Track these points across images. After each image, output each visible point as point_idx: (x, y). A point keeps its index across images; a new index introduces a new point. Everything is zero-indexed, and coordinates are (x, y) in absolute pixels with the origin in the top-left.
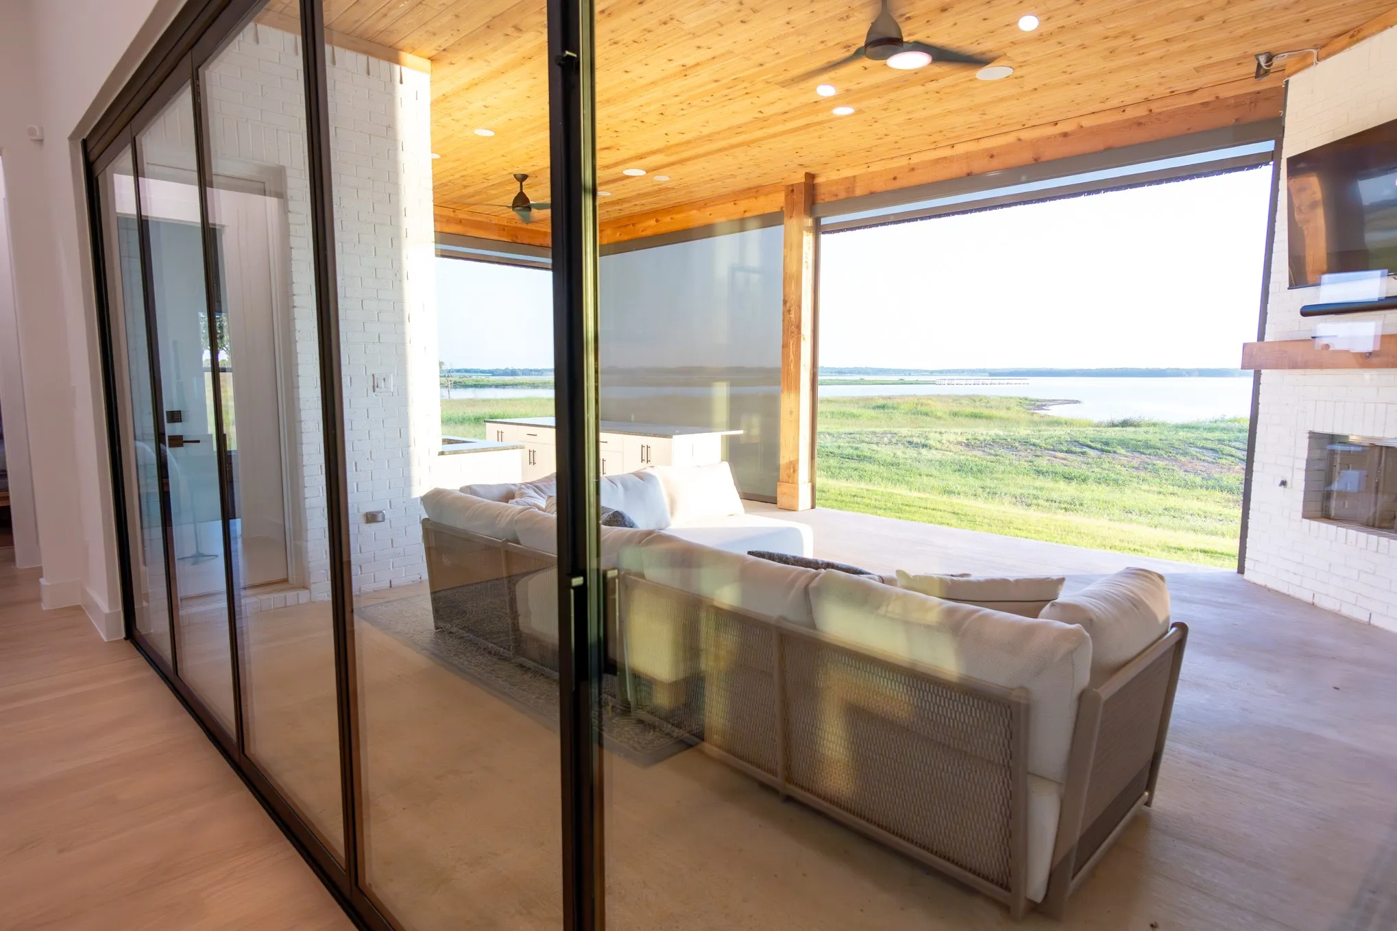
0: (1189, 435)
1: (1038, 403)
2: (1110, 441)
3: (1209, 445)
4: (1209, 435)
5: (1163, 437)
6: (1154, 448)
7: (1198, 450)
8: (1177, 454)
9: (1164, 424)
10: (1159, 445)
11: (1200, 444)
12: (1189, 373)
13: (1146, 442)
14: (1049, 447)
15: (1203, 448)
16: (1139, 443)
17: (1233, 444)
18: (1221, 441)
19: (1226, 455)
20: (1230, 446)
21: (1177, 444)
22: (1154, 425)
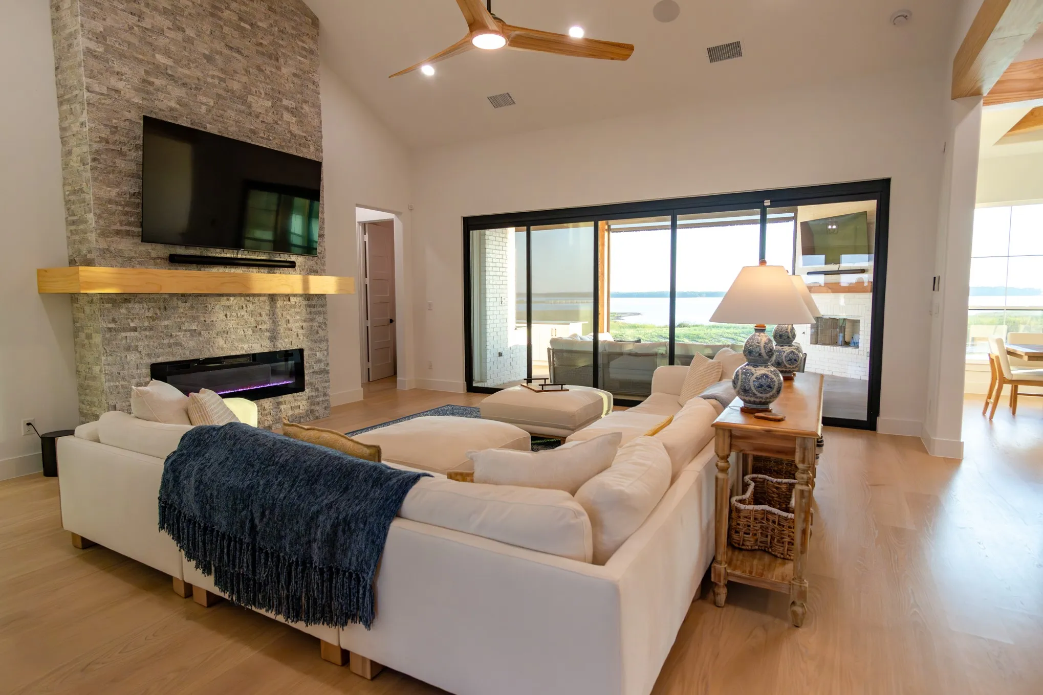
0: (718, 331)
1: (616, 315)
2: (679, 335)
3: (730, 336)
4: (728, 331)
5: (706, 333)
6: (703, 339)
7: (725, 339)
8: (715, 341)
9: (702, 325)
10: (705, 337)
11: (726, 335)
12: (700, 295)
13: (698, 335)
14: (647, 339)
15: (727, 338)
16: (694, 336)
17: (741, 335)
18: (735, 334)
19: (740, 341)
20: (740, 336)
21: (714, 336)
22: (697, 326)
